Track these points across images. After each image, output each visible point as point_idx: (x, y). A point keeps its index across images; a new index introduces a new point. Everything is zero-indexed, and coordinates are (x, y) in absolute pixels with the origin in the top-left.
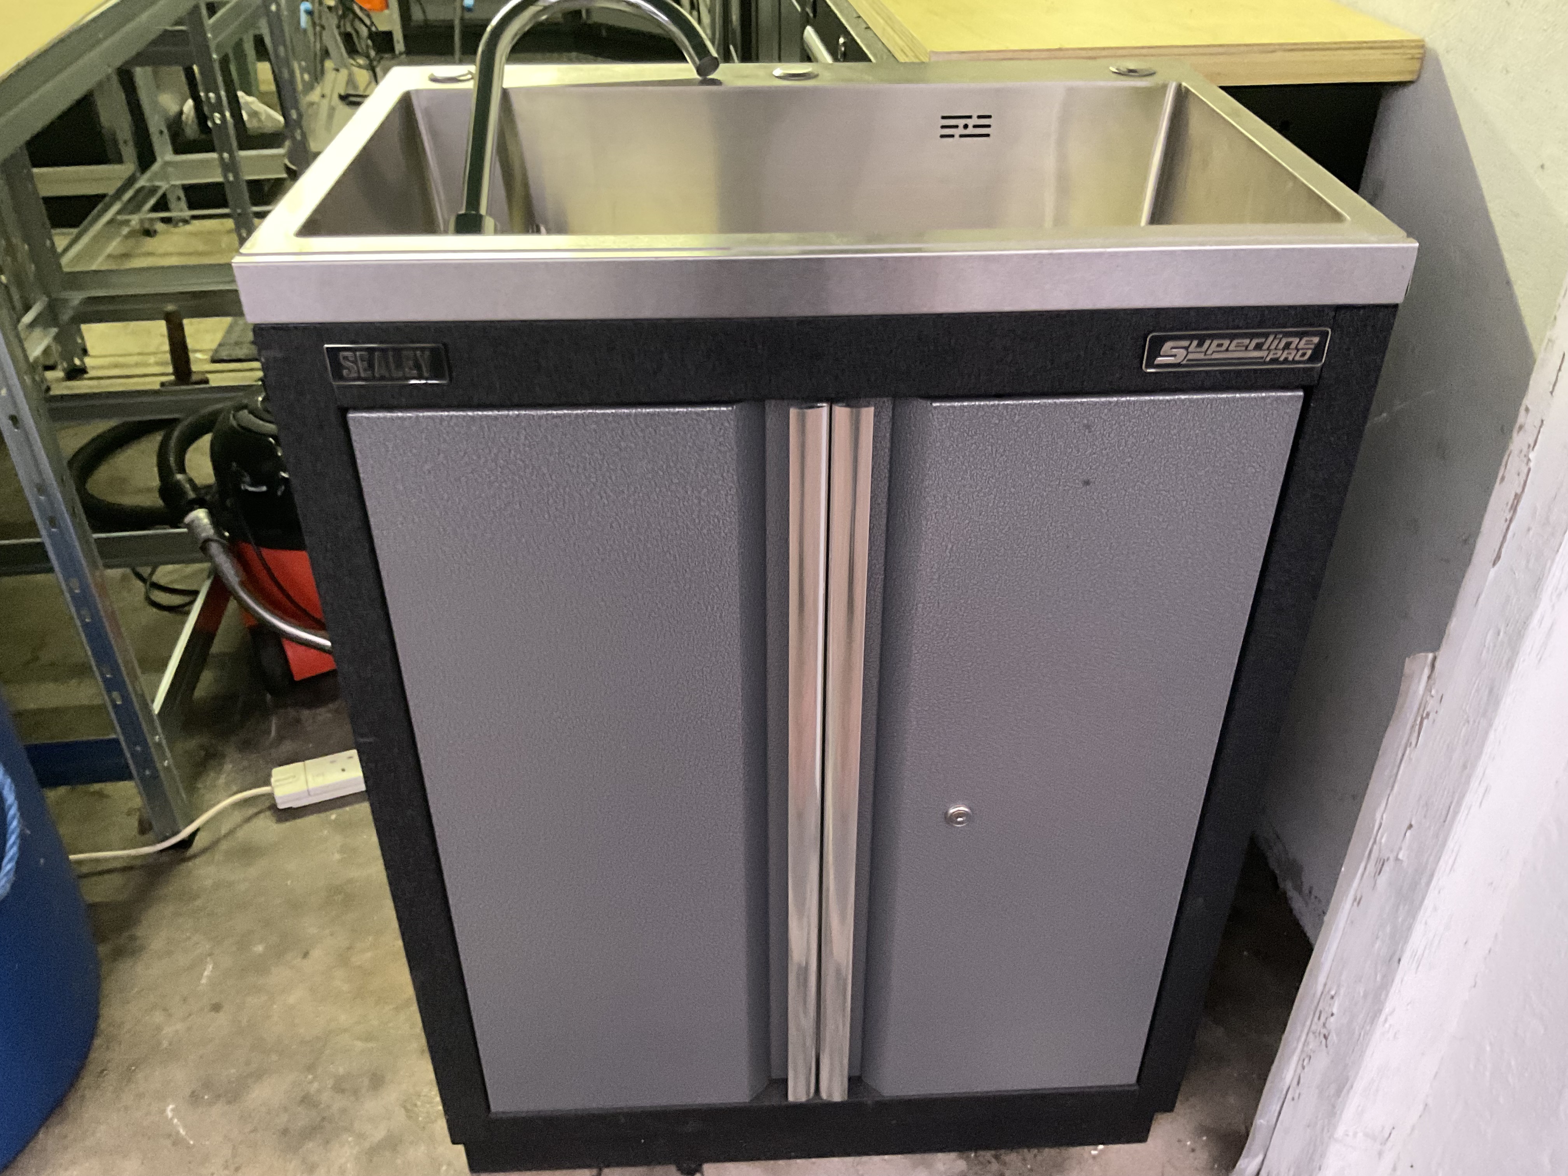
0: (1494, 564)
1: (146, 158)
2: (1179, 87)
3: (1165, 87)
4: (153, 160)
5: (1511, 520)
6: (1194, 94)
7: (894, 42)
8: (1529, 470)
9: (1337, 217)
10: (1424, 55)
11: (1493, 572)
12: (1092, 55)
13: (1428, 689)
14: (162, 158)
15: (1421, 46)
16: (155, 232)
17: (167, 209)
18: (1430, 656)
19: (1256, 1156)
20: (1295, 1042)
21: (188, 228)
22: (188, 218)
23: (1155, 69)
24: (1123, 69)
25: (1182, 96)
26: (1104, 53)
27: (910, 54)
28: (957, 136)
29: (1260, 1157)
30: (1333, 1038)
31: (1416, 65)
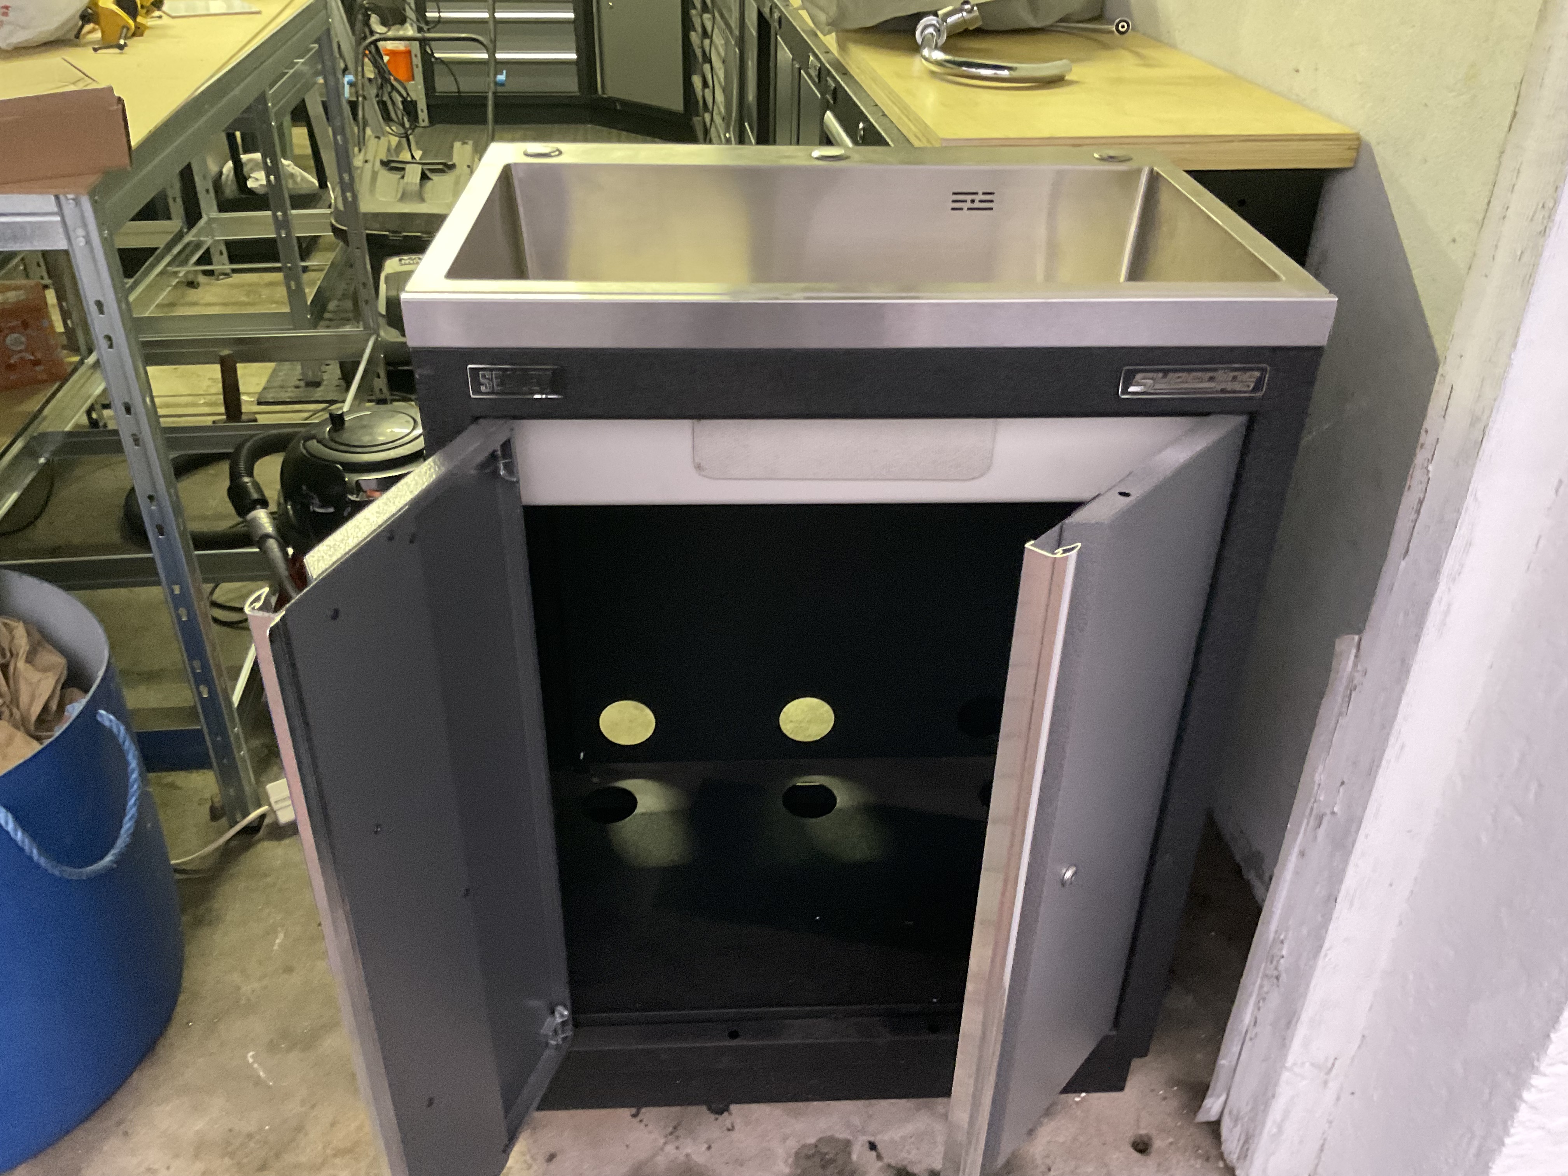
0: (1404, 558)
1: (193, 216)
2: (1152, 171)
3: (1139, 171)
4: (200, 217)
5: (1416, 521)
6: (1164, 177)
7: (909, 129)
8: (1429, 479)
9: (1275, 277)
10: (1360, 145)
11: (1403, 563)
12: (1078, 143)
13: (1355, 665)
14: (208, 215)
15: (1358, 138)
16: (198, 284)
17: (210, 263)
18: (1356, 637)
19: (1219, 1096)
20: (1251, 986)
21: (229, 280)
22: (229, 271)
23: (1132, 156)
24: (1105, 156)
25: (1154, 179)
26: (1088, 141)
27: (924, 140)
28: (965, 209)
29: (1223, 1098)
30: (1284, 977)
31: (1353, 154)
